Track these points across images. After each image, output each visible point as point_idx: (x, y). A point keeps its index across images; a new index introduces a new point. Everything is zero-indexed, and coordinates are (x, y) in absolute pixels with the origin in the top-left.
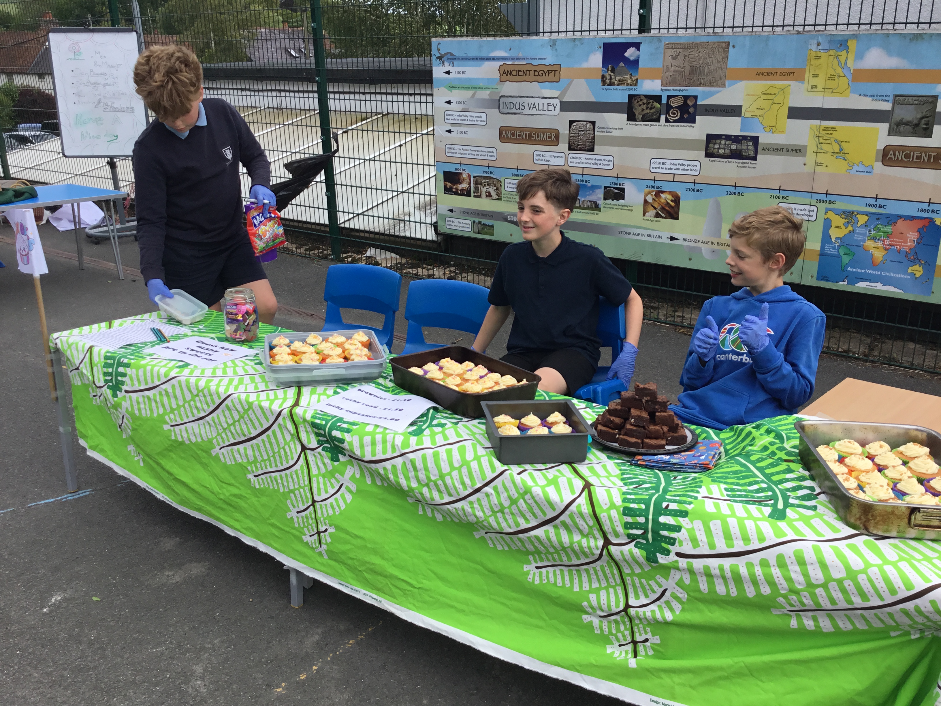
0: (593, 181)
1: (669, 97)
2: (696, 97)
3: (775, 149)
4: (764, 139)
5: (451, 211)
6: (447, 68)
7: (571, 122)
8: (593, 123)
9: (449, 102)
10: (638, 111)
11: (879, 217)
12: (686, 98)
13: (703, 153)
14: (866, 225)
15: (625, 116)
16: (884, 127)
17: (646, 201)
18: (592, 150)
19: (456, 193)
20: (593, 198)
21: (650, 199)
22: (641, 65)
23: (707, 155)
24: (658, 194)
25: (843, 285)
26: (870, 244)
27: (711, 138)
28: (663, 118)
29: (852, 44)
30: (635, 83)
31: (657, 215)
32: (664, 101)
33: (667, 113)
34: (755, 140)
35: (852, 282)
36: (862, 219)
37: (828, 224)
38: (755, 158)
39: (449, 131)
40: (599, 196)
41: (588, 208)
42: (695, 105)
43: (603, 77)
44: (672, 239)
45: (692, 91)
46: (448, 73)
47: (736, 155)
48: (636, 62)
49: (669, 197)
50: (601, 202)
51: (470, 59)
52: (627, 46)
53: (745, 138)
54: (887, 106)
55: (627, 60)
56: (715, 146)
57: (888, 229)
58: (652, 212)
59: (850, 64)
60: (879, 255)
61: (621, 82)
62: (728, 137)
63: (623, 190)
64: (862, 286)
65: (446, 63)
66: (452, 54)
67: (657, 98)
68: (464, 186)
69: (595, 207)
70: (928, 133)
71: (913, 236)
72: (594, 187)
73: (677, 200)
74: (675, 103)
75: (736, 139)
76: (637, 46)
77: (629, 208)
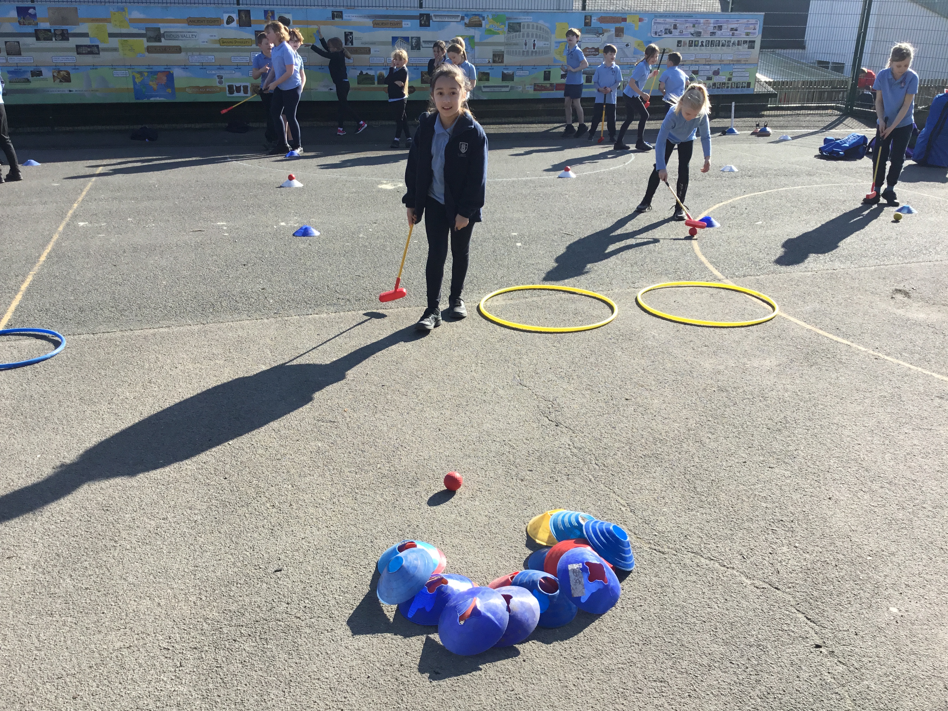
0: (23, 69)
1: (55, 30)
2: (67, 30)
3: (106, 50)
4: (101, 46)
7: (6, 42)
8: (18, 42)
10: (40, 36)
11: (151, 72)
12: (63, 30)
13: (76, 53)
14: (148, 76)
15: (35, 39)
16: (145, 39)
17: (54, 76)
18: (20, 54)
20: (26, 77)
21: (55, 74)
22: (38, 16)
23: (78, 54)
24: (59, 72)
25: (145, 100)
26: (151, 83)
27: (78, 47)
28: (54, 39)
29: (126, 9)
30: (37, 24)
31: (61, 81)
32: (53, 31)
33: (55, 37)
34: (97, 46)
35: (148, 99)
36: (146, 74)
37: (134, 78)
38: (99, 54)
40: (29, 76)
41: (24, 82)
42: (68, 33)
43: (19, 22)
44: (70, 91)
45: (64, 27)
47: (91, 53)
48: (35, 15)
49: (65, 73)
50: (30, 78)
52: (29, 8)
53: (93, 46)
54: (144, 32)
55: (30, 14)
56: (80, 50)
57: (156, 76)
58: (58, 80)
59: (127, 16)
60: (155, 87)
61: (29, 24)
62: (85, 46)
63: (41, 72)
64: (152, 100)
67: (49, 31)
69: (28, 81)
70: (160, 41)
71: (165, 78)
72: (25, 72)
73: (68, 74)
74: (58, 33)
75: (89, 46)
76: (34, 8)
77: (46, 79)
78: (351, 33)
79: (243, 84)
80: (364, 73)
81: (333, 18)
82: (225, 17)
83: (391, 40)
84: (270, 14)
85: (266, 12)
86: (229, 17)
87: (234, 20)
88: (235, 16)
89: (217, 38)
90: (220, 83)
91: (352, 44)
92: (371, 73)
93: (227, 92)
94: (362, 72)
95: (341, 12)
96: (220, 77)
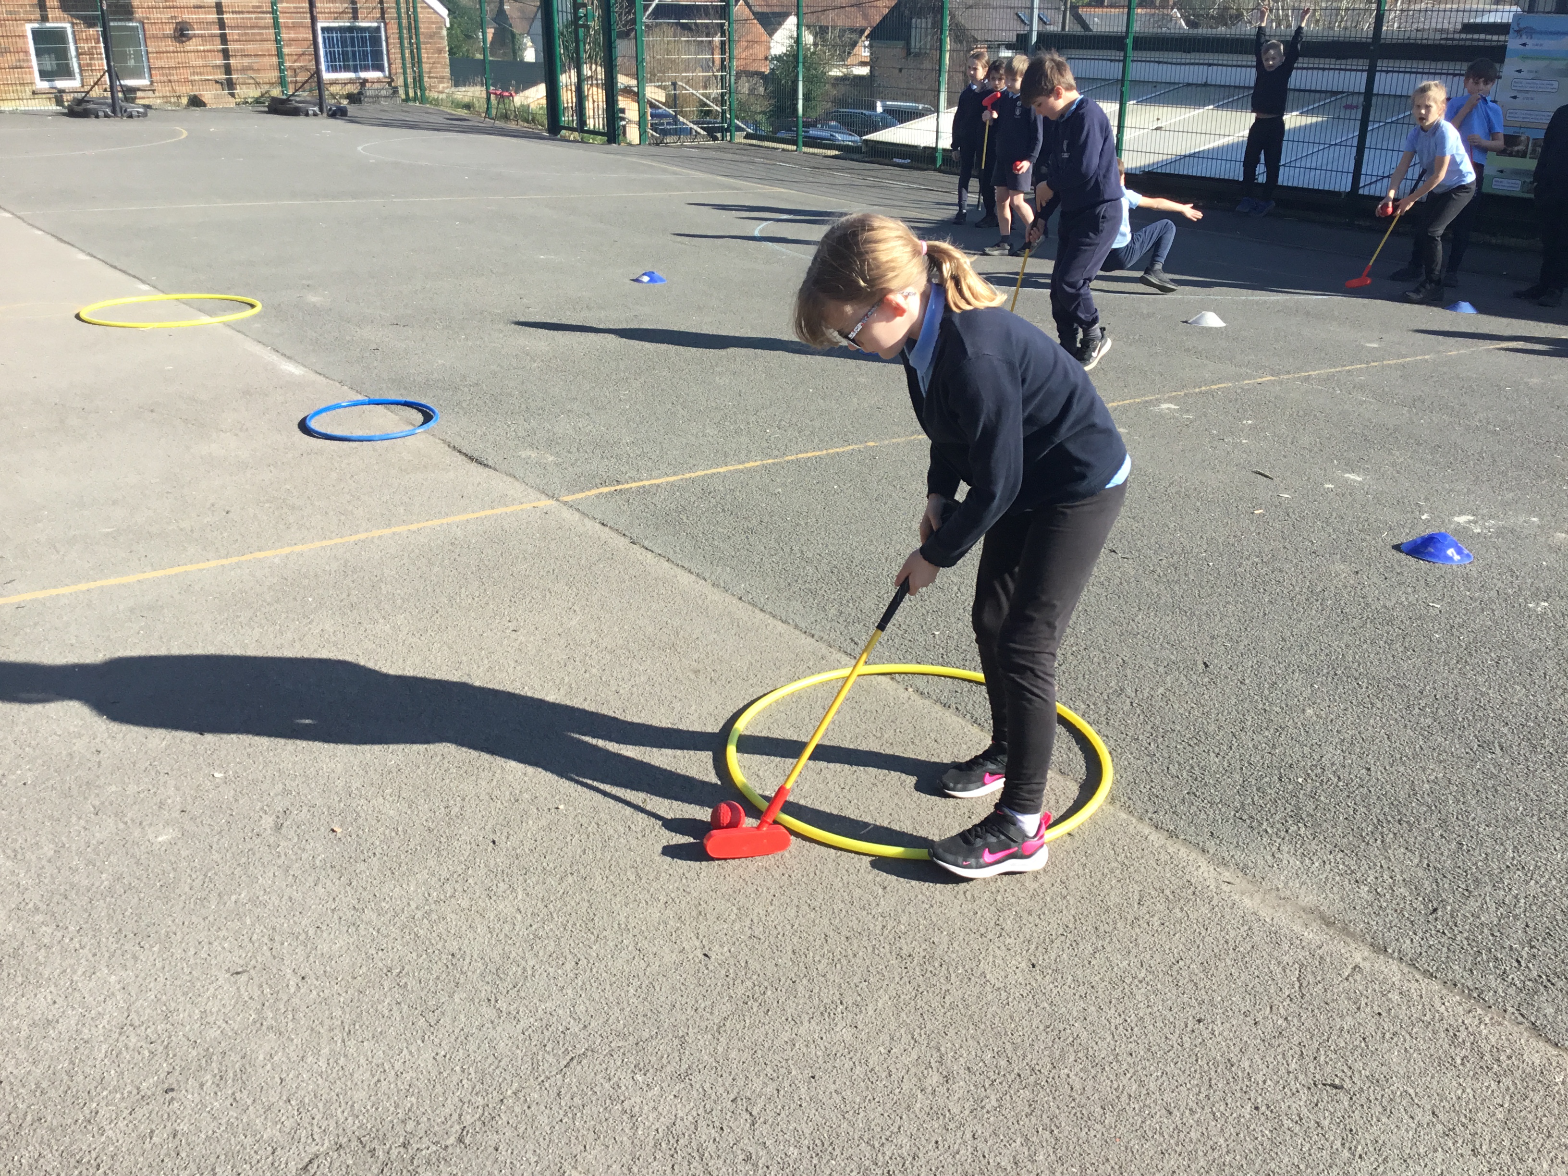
5: (1501, 171)
6: (1524, 39)
9: (1520, 71)
19: (1511, 155)
39: (1515, 97)
46: (1524, 45)
51: (1551, 33)
65: (1524, 36)
66: (1531, 28)
68: (1521, 148)
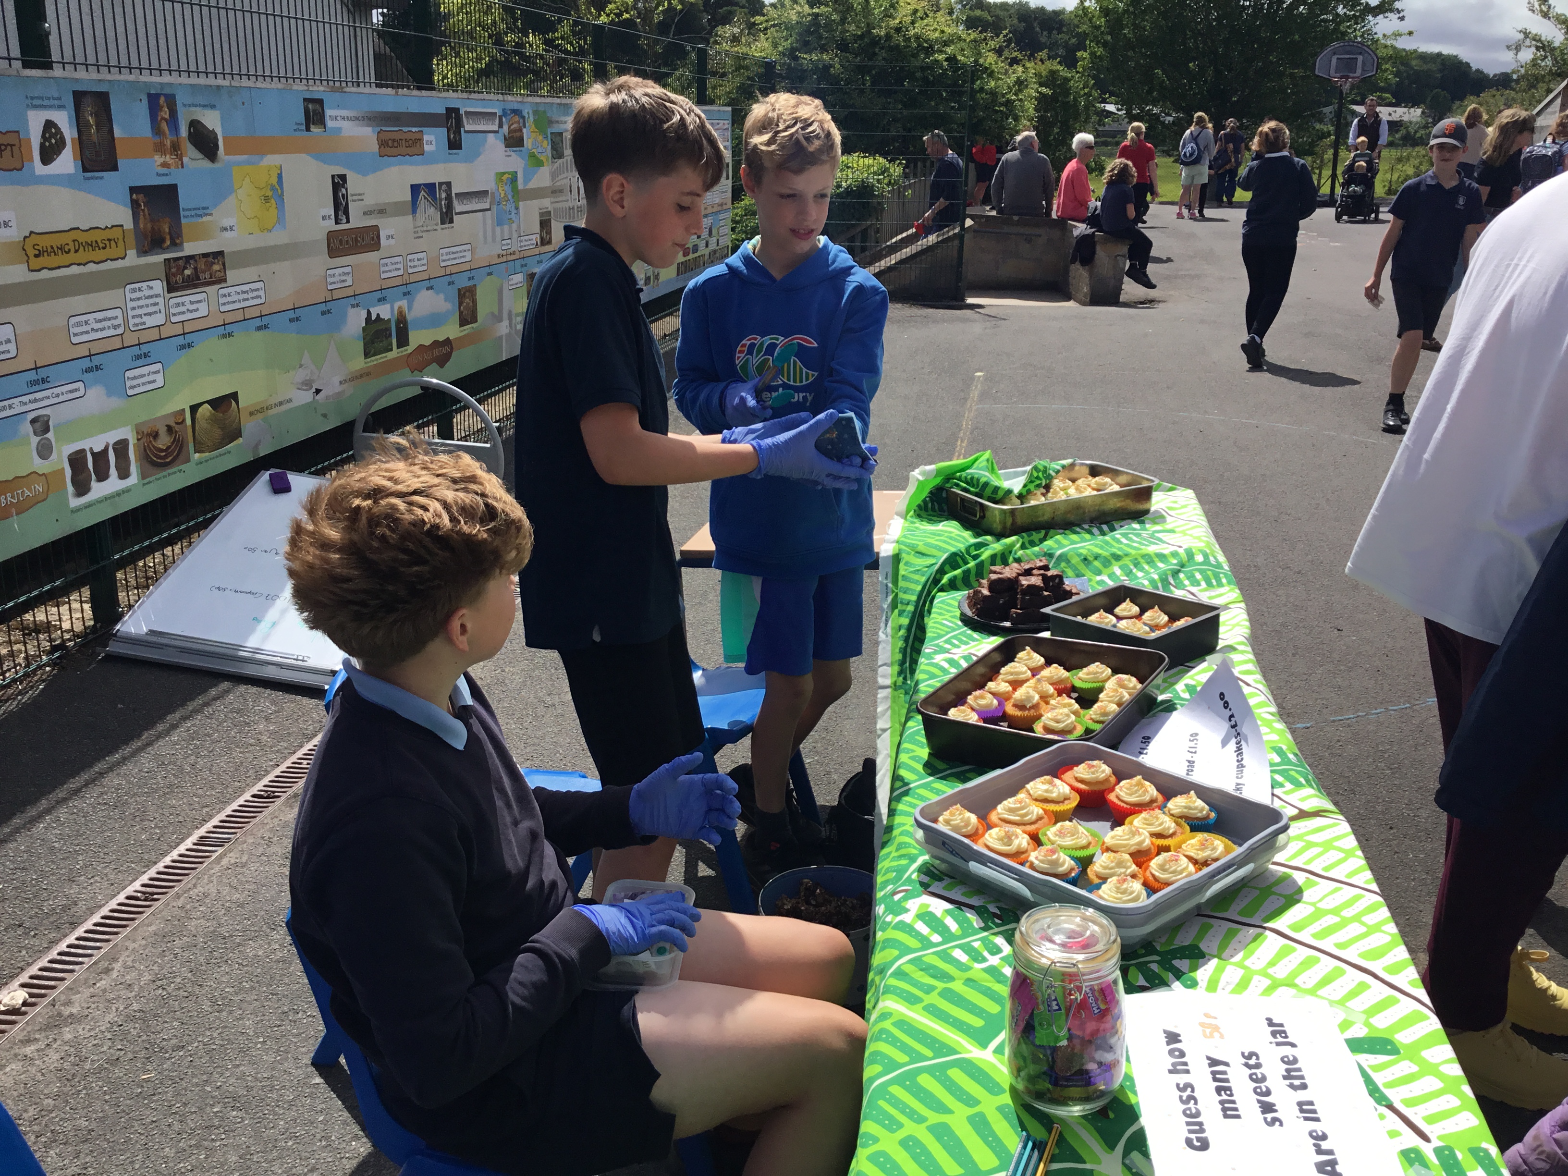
78: (343, 178)
79: (112, 437)
80: (374, 317)
81: (308, 129)
82: (35, 122)
83: (409, 197)
84: (165, 113)
85: (153, 100)
86: (49, 125)
87: (61, 144)
88: (64, 120)
89: (14, 234)
90: (44, 451)
91: (348, 222)
92: (384, 311)
93: (70, 489)
94: (369, 313)
95: (320, 102)
96: (41, 425)
